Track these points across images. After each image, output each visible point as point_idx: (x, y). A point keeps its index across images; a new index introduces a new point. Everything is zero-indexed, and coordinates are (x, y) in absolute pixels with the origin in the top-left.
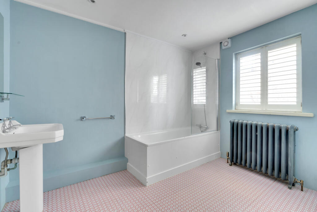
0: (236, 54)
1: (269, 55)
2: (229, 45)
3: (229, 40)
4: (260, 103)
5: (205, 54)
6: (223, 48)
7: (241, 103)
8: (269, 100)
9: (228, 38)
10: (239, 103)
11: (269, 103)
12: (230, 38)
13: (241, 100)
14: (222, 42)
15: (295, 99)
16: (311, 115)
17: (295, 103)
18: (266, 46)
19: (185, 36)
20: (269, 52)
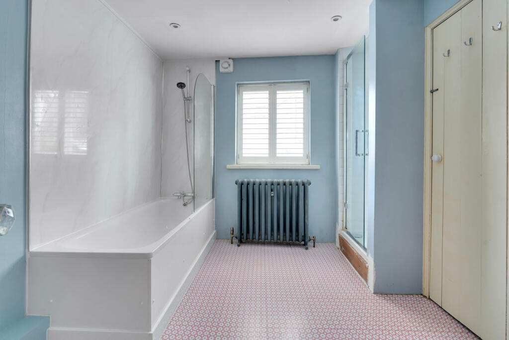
0: (238, 84)
1: (278, 96)
2: (231, 69)
3: (231, 62)
4: (267, 155)
5: (190, 71)
6: (222, 70)
7: (244, 155)
8: (278, 151)
9: (229, 59)
10: (242, 154)
11: (278, 155)
12: (233, 59)
13: (244, 151)
14: (219, 61)
15: (302, 151)
16: (318, 167)
17: (302, 155)
18: (275, 83)
19: (176, 27)
20: (278, 92)
